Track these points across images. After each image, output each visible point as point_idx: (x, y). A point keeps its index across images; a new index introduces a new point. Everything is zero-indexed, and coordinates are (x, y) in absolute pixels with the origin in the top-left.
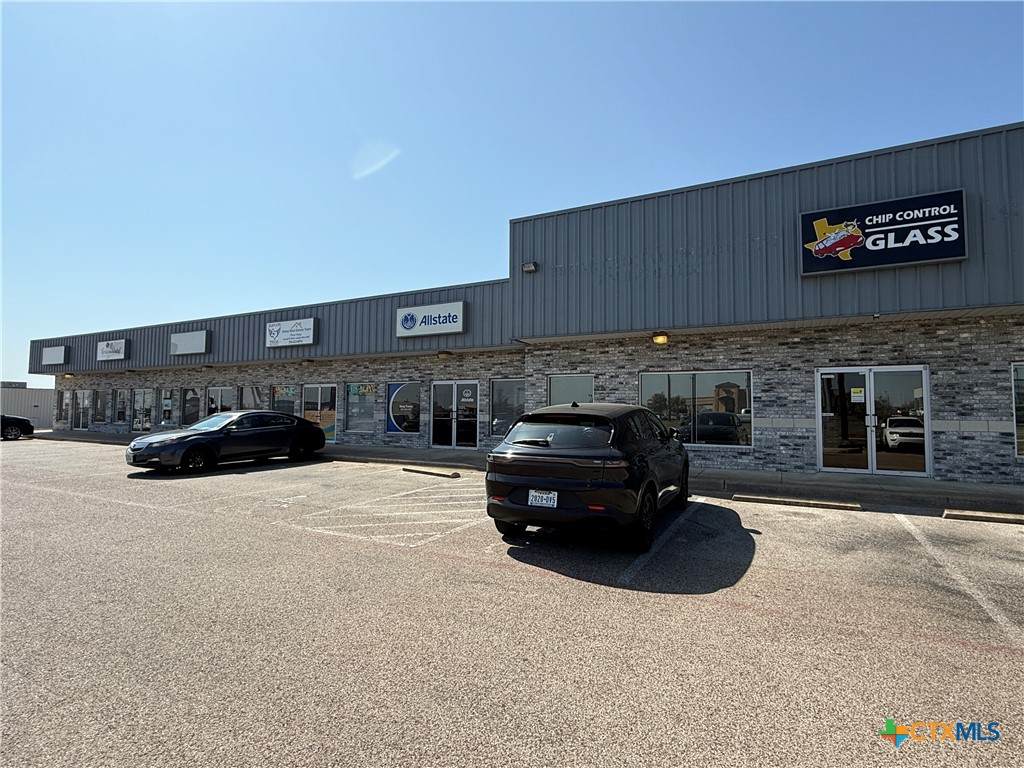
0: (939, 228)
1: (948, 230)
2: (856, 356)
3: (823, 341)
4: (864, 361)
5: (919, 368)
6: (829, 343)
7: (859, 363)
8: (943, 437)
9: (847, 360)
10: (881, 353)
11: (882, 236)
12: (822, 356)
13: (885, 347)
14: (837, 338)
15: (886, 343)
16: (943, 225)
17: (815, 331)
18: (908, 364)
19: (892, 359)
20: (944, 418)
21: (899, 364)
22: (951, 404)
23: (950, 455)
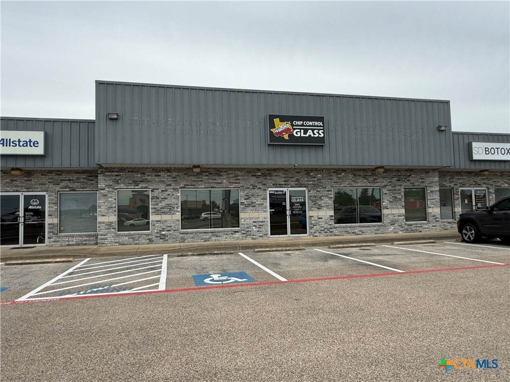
0: (317, 131)
1: (320, 132)
2: (283, 183)
3: (270, 175)
4: (286, 185)
5: (304, 189)
6: (272, 176)
7: (284, 186)
8: (313, 218)
9: (279, 185)
10: (292, 182)
11: (299, 130)
12: (270, 183)
13: (293, 179)
14: (276, 174)
15: (293, 178)
16: (319, 130)
17: (267, 170)
18: (301, 187)
19: (296, 185)
20: (313, 210)
21: (298, 187)
22: (315, 204)
23: (315, 226)
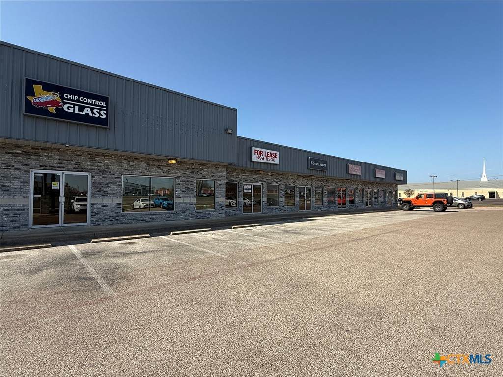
2: (56, 165)
3: (36, 154)
4: (60, 168)
5: (87, 174)
6: (40, 156)
7: (57, 169)
8: (95, 206)
9: (50, 167)
10: (69, 165)
11: (72, 106)
12: (35, 163)
13: (72, 162)
14: (46, 154)
15: (72, 160)
17: (32, 148)
18: (82, 172)
19: (75, 168)
20: (96, 198)
21: (78, 171)
22: (99, 191)
23: (98, 214)
